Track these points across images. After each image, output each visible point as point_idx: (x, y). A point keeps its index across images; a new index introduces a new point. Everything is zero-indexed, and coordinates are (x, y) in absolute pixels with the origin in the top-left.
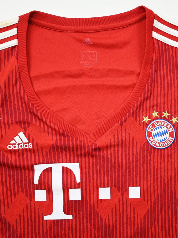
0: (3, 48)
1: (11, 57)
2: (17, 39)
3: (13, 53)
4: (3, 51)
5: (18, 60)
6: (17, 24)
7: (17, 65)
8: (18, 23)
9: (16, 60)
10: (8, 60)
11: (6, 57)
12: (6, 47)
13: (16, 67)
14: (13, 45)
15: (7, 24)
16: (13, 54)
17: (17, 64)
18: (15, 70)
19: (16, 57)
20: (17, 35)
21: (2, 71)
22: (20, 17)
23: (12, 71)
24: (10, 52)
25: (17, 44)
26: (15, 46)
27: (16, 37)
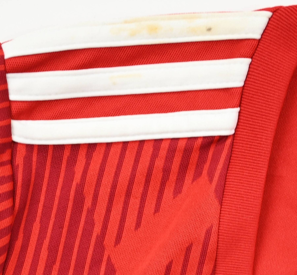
0: (167, 132)
1: (194, 180)
2: (237, 110)
3: (204, 162)
4: (165, 146)
5: (221, 204)
6: (256, 42)
7: (215, 229)
8: (259, 40)
9: (216, 203)
10: (178, 191)
11: (173, 177)
12: (180, 132)
13: (208, 233)
14: (213, 130)
15: (209, 30)
16: (202, 169)
17: (216, 222)
18: (201, 247)
19: (216, 191)
20: (240, 91)
21: (141, 229)
22: (276, 11)
23: (187, 245)
24: (195, 156)
25: (231, 130)
26: (222, 139)
27: (237, 100)
